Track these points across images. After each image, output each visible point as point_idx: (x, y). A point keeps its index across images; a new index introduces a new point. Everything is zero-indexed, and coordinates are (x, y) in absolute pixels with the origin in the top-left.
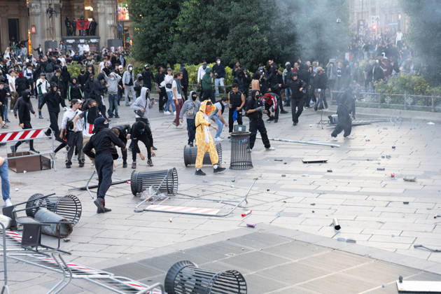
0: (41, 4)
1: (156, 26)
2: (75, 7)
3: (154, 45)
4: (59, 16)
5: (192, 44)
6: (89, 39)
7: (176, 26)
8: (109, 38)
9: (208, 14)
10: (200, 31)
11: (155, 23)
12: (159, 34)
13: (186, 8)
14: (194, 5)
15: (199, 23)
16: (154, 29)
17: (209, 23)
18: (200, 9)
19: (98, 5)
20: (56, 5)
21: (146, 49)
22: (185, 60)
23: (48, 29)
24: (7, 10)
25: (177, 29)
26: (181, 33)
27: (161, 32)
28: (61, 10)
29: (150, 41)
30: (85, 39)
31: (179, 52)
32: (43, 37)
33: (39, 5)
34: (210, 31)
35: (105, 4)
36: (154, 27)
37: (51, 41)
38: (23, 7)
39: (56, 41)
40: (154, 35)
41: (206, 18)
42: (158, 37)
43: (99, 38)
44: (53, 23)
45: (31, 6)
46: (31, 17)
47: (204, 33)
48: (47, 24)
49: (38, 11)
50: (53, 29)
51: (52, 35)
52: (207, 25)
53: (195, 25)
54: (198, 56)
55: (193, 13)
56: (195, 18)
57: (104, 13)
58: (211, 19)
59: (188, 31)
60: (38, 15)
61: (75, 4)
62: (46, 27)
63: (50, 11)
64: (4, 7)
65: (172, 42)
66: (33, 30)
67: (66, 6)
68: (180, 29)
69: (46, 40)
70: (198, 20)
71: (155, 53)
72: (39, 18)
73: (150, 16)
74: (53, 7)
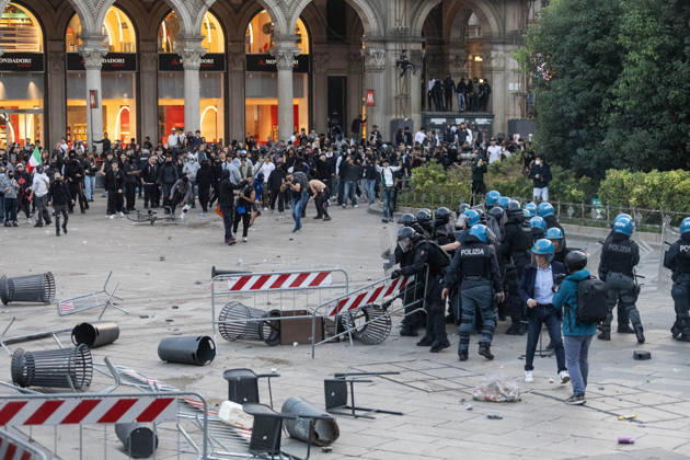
0: (386, 50)
1: (577, 96)
2: (452, 57)
3: (573, 133)
4: (419, 72)
5: (641, 134)
6: (473, 118)
7: (614, 98)
8: (511, 118)
9: (674, 77)
10: (656, 109)
11: (576, 92)
12: (583, 111)
13: (633, 64)
14: (649, 58)
15: (656, 93)
16: (573, 103)
17: (673, 93)
18: (658, 66)
19: (493, 54)
20: (414, 53)
21: (558, 140)
22: (627, 161)
23: (396, 98)
24: (326, 61)
25: (614, 103)
26: (622, 110)
27: (587, 108)
28: (424, 61)
29: (566, 126)
30: (466, 118)
31: (617, 148)
32: (387, 112)
33: (383, 51)
34: (675, 108)
35: (505, 51)
36: (574, 99)
37: (402, 120)
38: (355, 56)
39: (410, 120)
40: (574, 114)
41: (669, 85)
42: (580, 118)
43: (491, 117)
44: (407, 84)
45: (368, 54)
46: (368, 75)
47: (665, 113)
48: (396, 89)
49: (380, 62)
50: (407, 97)
51: (405, 109)
52: (671, 96)
53: (648, 97)
54: (650, 154)
55: (645, 73)
56: (648, 82)
57: (504, 69)
58: (679, 86)
59: (636, 107)
60: (380, 70)
61: (452, 51)
62: (394, 94)
63: (403, 65)
64: (322, 54)
65: (606, 128)
66: (370, 98)
67: (434, 55)
68: (619, 104)
69: (394, 117)
70: (654, 87)
71: (575, 147)
72: (382, 76)
73: (567, 79)
74: (408, 54)
